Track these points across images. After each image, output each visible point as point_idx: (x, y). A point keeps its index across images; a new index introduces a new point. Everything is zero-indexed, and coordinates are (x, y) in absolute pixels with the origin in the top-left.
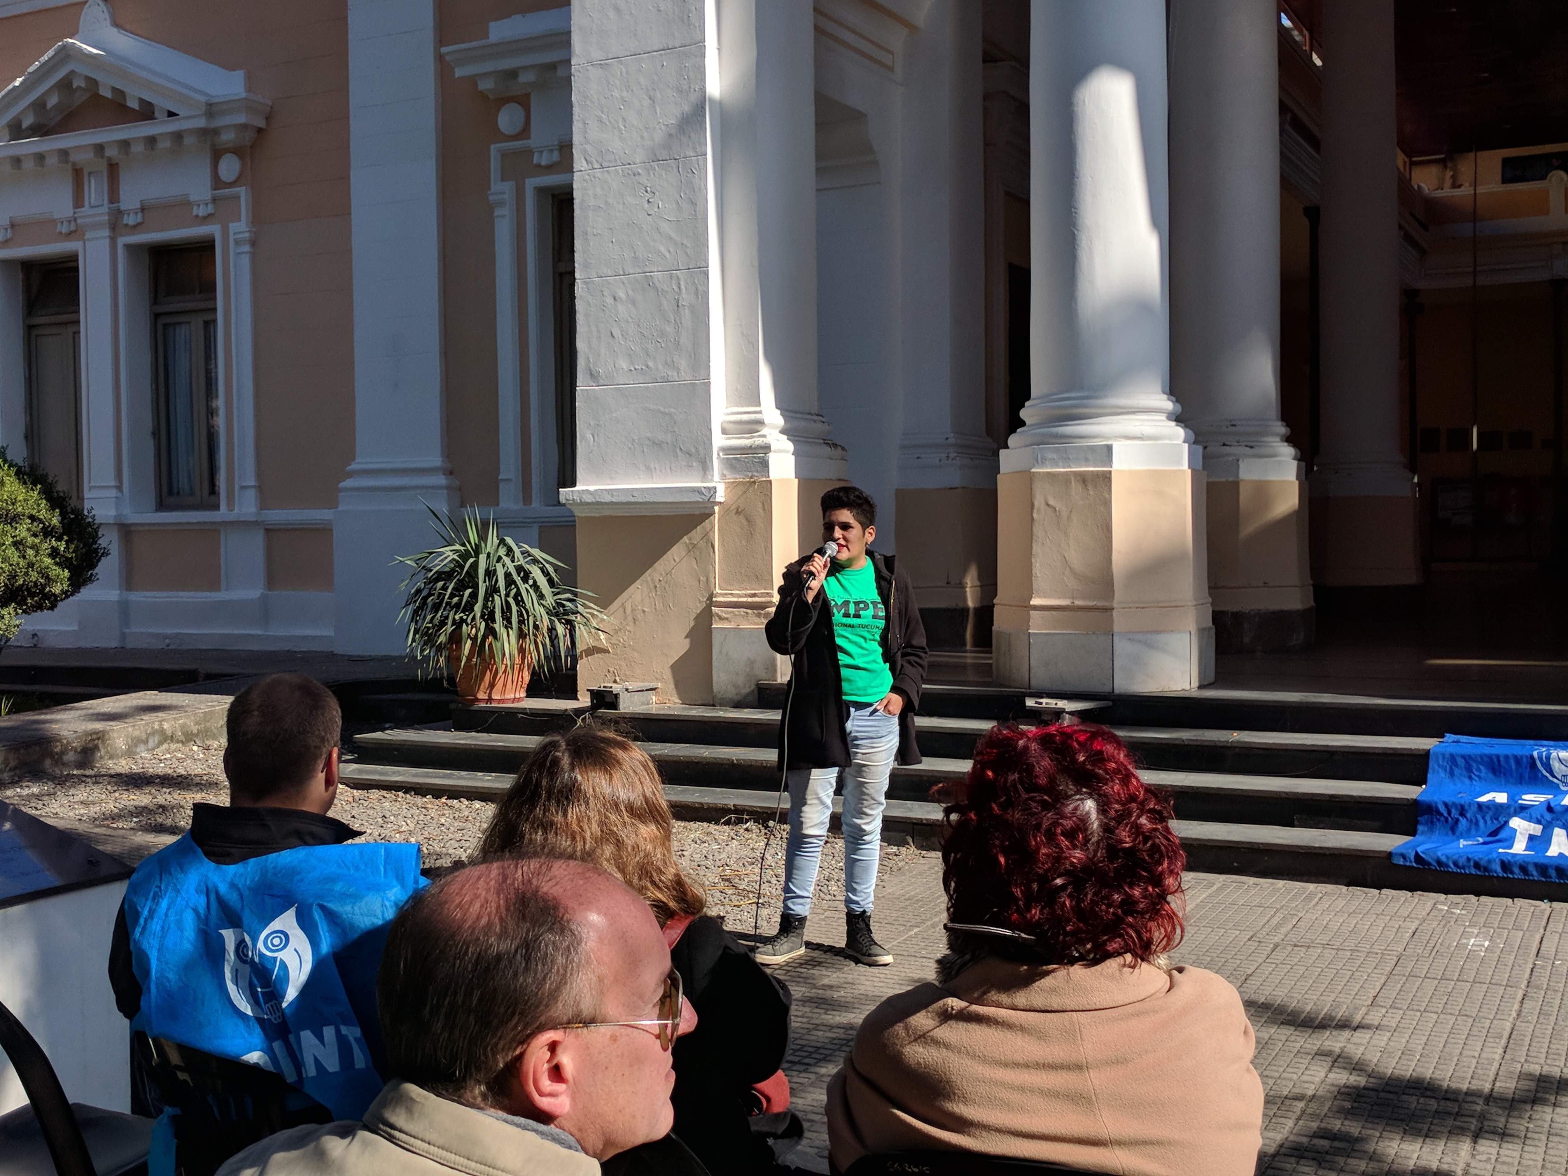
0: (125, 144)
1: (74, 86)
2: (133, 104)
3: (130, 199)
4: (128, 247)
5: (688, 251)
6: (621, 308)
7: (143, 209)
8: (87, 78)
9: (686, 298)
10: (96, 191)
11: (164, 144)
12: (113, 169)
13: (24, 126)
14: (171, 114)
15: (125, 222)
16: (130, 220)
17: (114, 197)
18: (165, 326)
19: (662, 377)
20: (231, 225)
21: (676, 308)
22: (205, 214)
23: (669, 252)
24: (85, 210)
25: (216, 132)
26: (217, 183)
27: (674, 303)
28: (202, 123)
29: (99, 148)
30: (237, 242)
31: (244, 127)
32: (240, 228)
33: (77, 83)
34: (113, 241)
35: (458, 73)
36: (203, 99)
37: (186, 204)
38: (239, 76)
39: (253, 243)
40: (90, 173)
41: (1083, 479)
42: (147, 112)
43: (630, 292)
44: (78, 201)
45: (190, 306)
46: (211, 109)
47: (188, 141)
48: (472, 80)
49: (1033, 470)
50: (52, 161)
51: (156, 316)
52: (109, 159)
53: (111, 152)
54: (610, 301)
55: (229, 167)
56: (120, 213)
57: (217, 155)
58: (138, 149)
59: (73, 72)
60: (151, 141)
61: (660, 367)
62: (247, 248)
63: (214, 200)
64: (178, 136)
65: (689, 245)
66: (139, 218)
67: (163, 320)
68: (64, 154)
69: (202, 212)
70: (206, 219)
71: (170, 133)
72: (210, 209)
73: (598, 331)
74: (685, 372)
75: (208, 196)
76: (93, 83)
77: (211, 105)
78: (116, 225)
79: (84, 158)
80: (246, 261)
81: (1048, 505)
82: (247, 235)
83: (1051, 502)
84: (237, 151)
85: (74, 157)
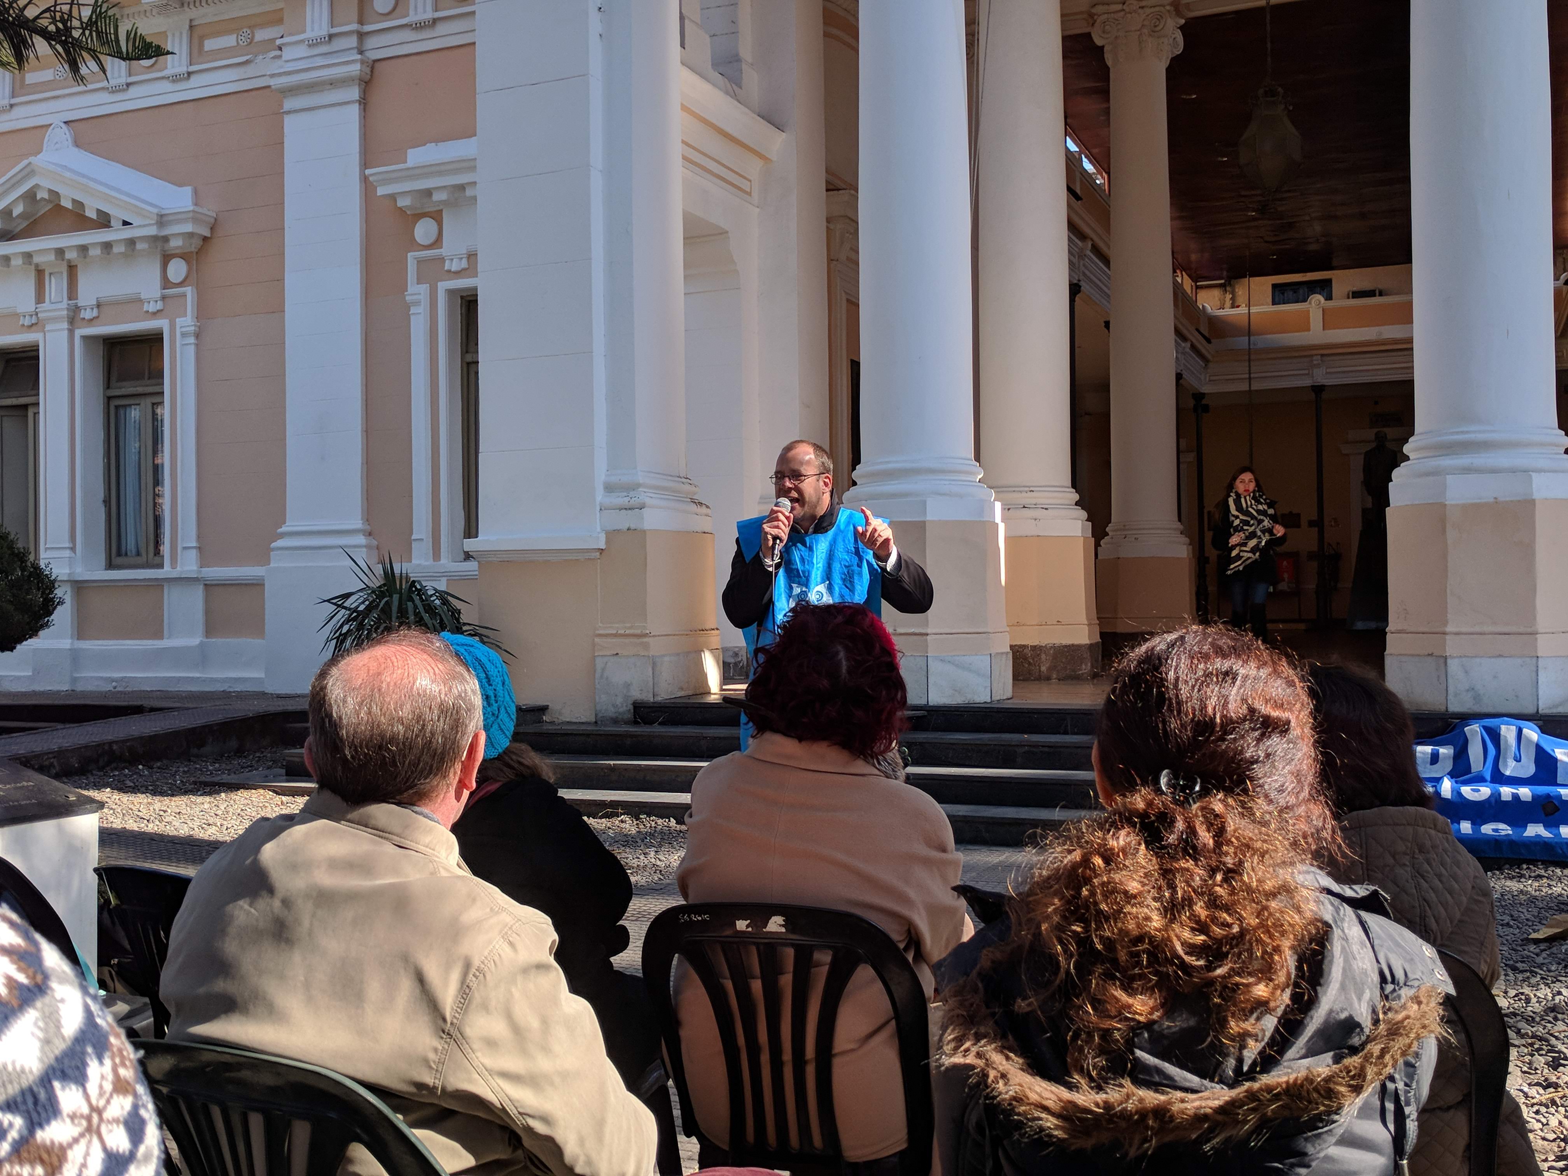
0: (83, 249)
1: (38, 198)
2: (91, 214)
3: (87, 295)
4: (86, 338)
7: (98, 306)
8: (51, 191)
10: (56, 288)
11: (118, 249)
12: (72, 269)
14: (126, 223)
15: (81, 316)
16: (87, 314)
17: (72, 294)
18: (117, 407)
19: (553, 444)
20: (177, 320)
22: (155, 310)
23: (558, 339)
24: (46, 305)
25: (166, 239)
26: (166, 283)
28: (153, 231)
29: (60, 252)
30: (184, 335)
31: (191, 235)
32: (187, 322)
33: (41, 195)
34: (71, 332)
35: (381, 191)
36: (154, 210)
37: (138, 301)
38: (188, 190)
39: (197, 336)
40: (51, 274)
42: (104, 221)
44: (40, 298)
45: (140, 390)
46: (162, 220)
47: (140, 246)
48: (393, 197)
50: (17, 262)
51: (109, 398)
52: (69, 261)
53: (71, 255)
55: (177, 270)
56: (77, 309)
57: (166, 259)
58: (95, 252)
59: (37, 185)
60: (107, 246)
62: (192, 340)
63: (164, 298)
64: (131, 242)
66: (95, 313)
67: (116, 402)
68: (28, 256)
69: (152, 307)
70: (156, 314)
71: (124, 239)
72: (160, 305)
74: (571, 439)
75: (159, 295)
76: (54, 194)
77: (162, 216)
78: (74, 318)
79: (46, 260)
80: (191, 351)
82: (193, 328)
84: (184, 256)
85: (36, 259)
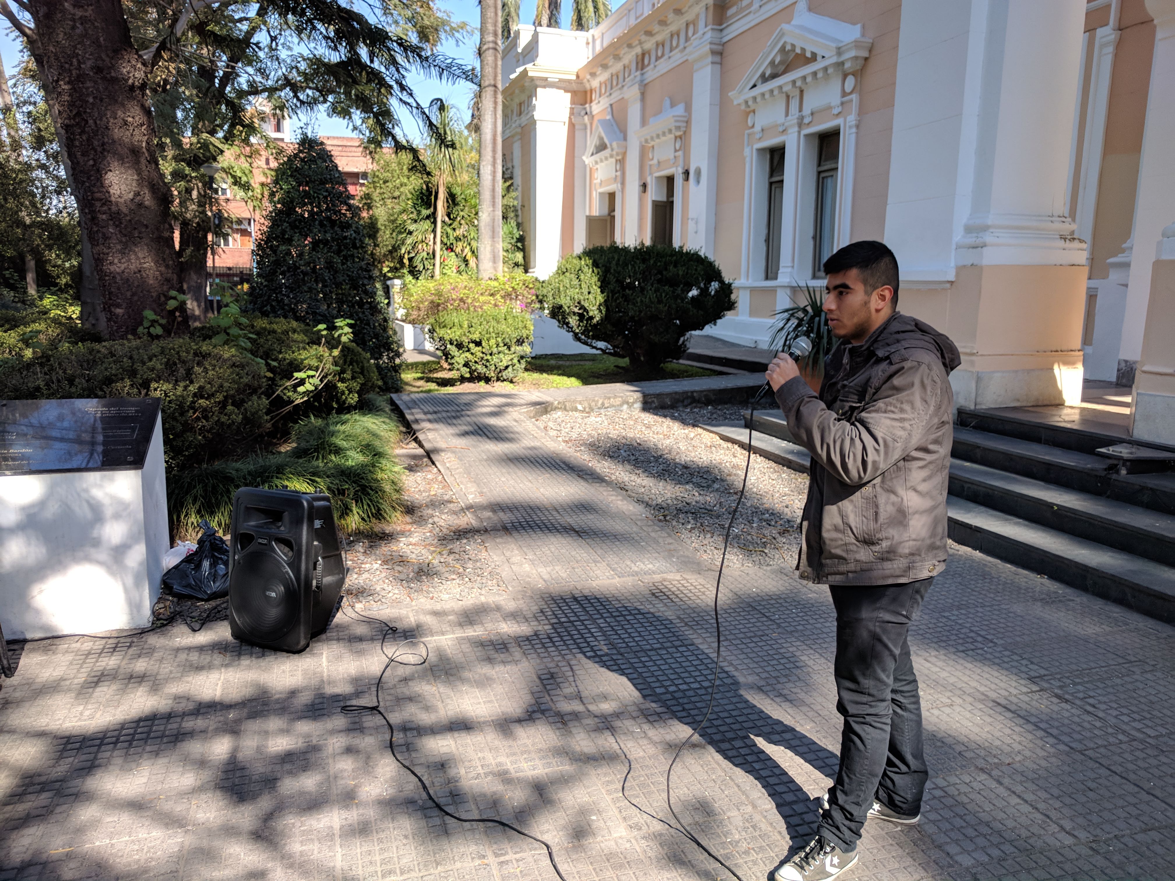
0: (804, 78)
1: (786, 49)
2: (808, 55)
3: (807, 110)
4: (807, 136)
7: (812, 114)
8: (791, 44)
10: (794, 105)
11: (820, 75)
12: (801, 92)
13: (767, 75)
14: (823, 57)
15: (804, 122)
16: (807, 120)
17: (801, 108)
18: (823, 178)
20: (848, 117)
22: (838, 113)
24: (789, 118)
25: (843, 63)
26: (844, 94)
28: (834, 60)
29: (794, 82)
30: (850, 127)
31: (856, 58)
32: (852, 119)
33: (787, 47)
34: (799, 132)
36: (837, 45)
37: (830, 108)
38: (859, 27)
39: (857, 127)
40: (792, 97)
42: (814, 58)
44: (787, 113)
45: (829, 167)
46: (840, 50)
47: (830, 71)
50: (778, 92)
51: (819, 173)
52: (799, 87)
53: (799, 84)
55: (850, 83)
56: (802, 118)
57: (845, 76)
58: (809, 79)
59: (785, 42)
60: (815, 74)
62: (854, 130)
63: (842, 104)
64: (825, 69)
66: (810, 119)
67: (823, 175)
68: (780, 87)
69: (836, 111)
70: (837, 116)
71: (822, 68)
72: (840, 109)
75: (839, 102)
76: (793, 46)
77: (840, 48)
78: (801, 125)
79: (787, 88)
80: (853, 137)
82: (854, 122)
84: (853, 74)
85: (785, 89)
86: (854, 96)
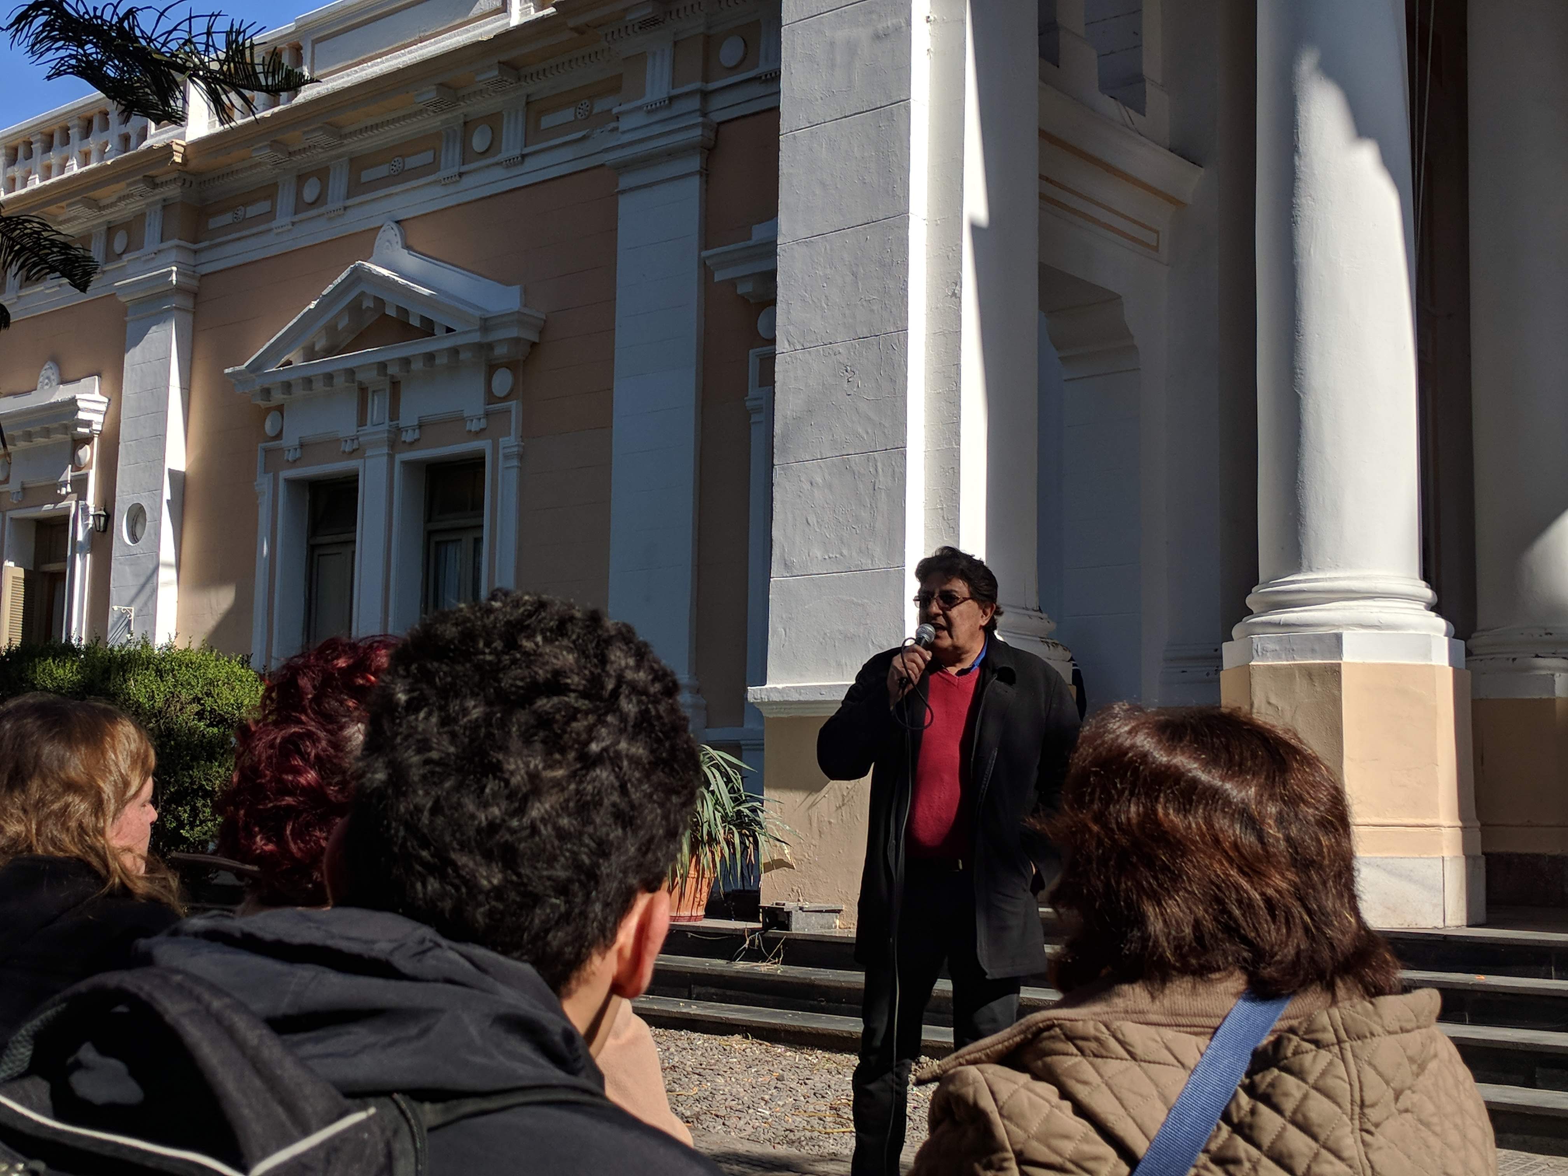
0: (406, 362)
1: (364, 307)
2: (415, 322)
3: (408, 417)
4: (405, 466)
5: (886, 431)
6: (817, 493)
7: (420, 426)
8: (376, 298)
9: (883, 481)
10: (378, 407)
11: (442, 360)
12: (395, 387)
13: (317, 348)
14: (449, 330)
15: (403, 439)
16: (408, 437)
17: (394, 415)
18: (437, 544)
19: (857, 565)
20: (500, 440)
21: (872, 492)
22: (478, 429)
23: (867, 433)
24: (368, 428)
25: (490, 346)
26: (491, 398)
27: (871, 487)
28: (477, 338)
29: (382, 366)
30: (507, 457)
31: (517, 340)
32: (510, 442)
33: (368, 303)
34: (391, 458)
35: (718, 277)
36: (478, 314)
37: (460, 419)
38: (516, 290)
39: (521, 457)
40: (374, 392)
41: (1309, 673)
42: (428, 329)
43: (827, 477)
44: (362, 421)
45: (462, 523)
46: (486, 324)
47: (464, 356)
48: (732, 283)
49: (1252, 663)
50: (340, 381)
51: (430, 534)
52: (392, 376)
53: (392, 370)
54: (807, 486)
55: (502, 381)
56: (398, 431)
57: (492, 369)
58: (417, 366)
59: (363, 294)
60: (430, 357)
61: (854, 554)
62: (515, 462)
63: (487, 415)
64: (455, 351)
65: (887, 425)
66: (417, 435)
67: (435, 541)
68: (351, 373)
69: (474, 426)
70: (479, 434)
71: (446, 349)
72: (483, 423)
73: (794, 519)
74: (879, 559)
75: (481, 411)
76: (380, 302)
77: (486, 320)
78: (394, 443)
79: (369, 377)
80: (514, 474)
81: (1269, 703)
82: (515, 449)
83: (1273, 701)
84: (511, 365)
85: (359, 377)
86: (514, 405)
